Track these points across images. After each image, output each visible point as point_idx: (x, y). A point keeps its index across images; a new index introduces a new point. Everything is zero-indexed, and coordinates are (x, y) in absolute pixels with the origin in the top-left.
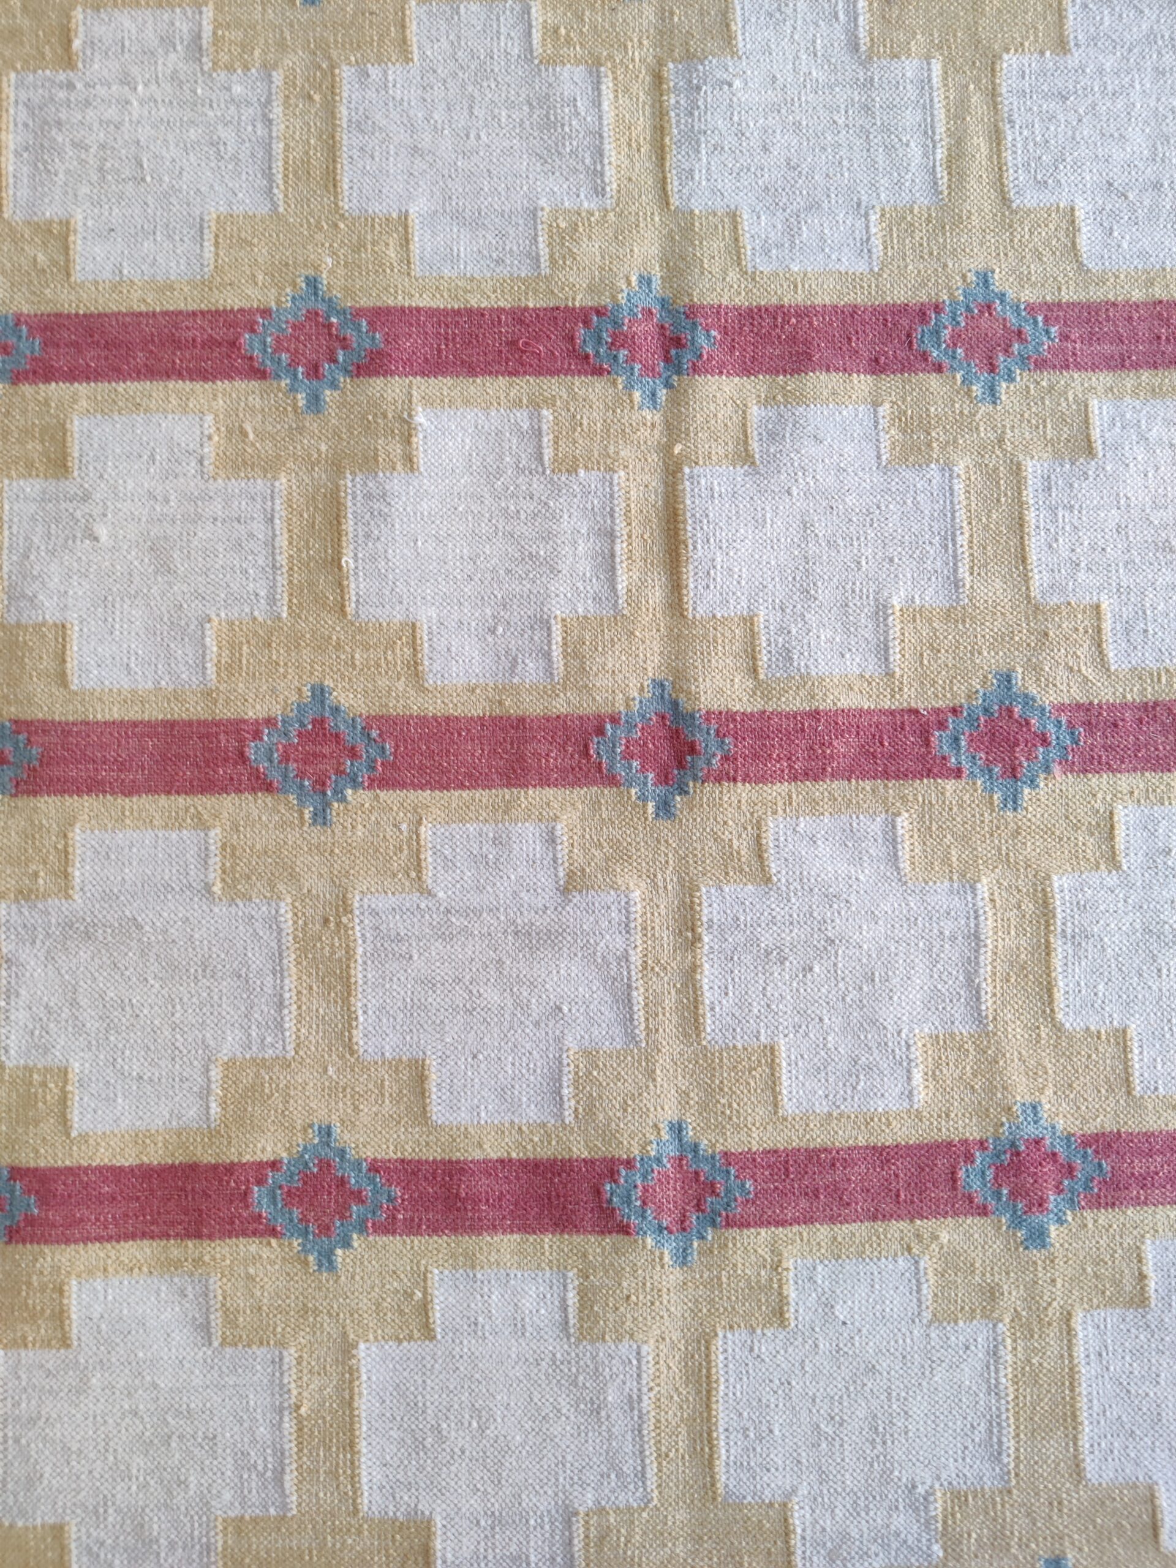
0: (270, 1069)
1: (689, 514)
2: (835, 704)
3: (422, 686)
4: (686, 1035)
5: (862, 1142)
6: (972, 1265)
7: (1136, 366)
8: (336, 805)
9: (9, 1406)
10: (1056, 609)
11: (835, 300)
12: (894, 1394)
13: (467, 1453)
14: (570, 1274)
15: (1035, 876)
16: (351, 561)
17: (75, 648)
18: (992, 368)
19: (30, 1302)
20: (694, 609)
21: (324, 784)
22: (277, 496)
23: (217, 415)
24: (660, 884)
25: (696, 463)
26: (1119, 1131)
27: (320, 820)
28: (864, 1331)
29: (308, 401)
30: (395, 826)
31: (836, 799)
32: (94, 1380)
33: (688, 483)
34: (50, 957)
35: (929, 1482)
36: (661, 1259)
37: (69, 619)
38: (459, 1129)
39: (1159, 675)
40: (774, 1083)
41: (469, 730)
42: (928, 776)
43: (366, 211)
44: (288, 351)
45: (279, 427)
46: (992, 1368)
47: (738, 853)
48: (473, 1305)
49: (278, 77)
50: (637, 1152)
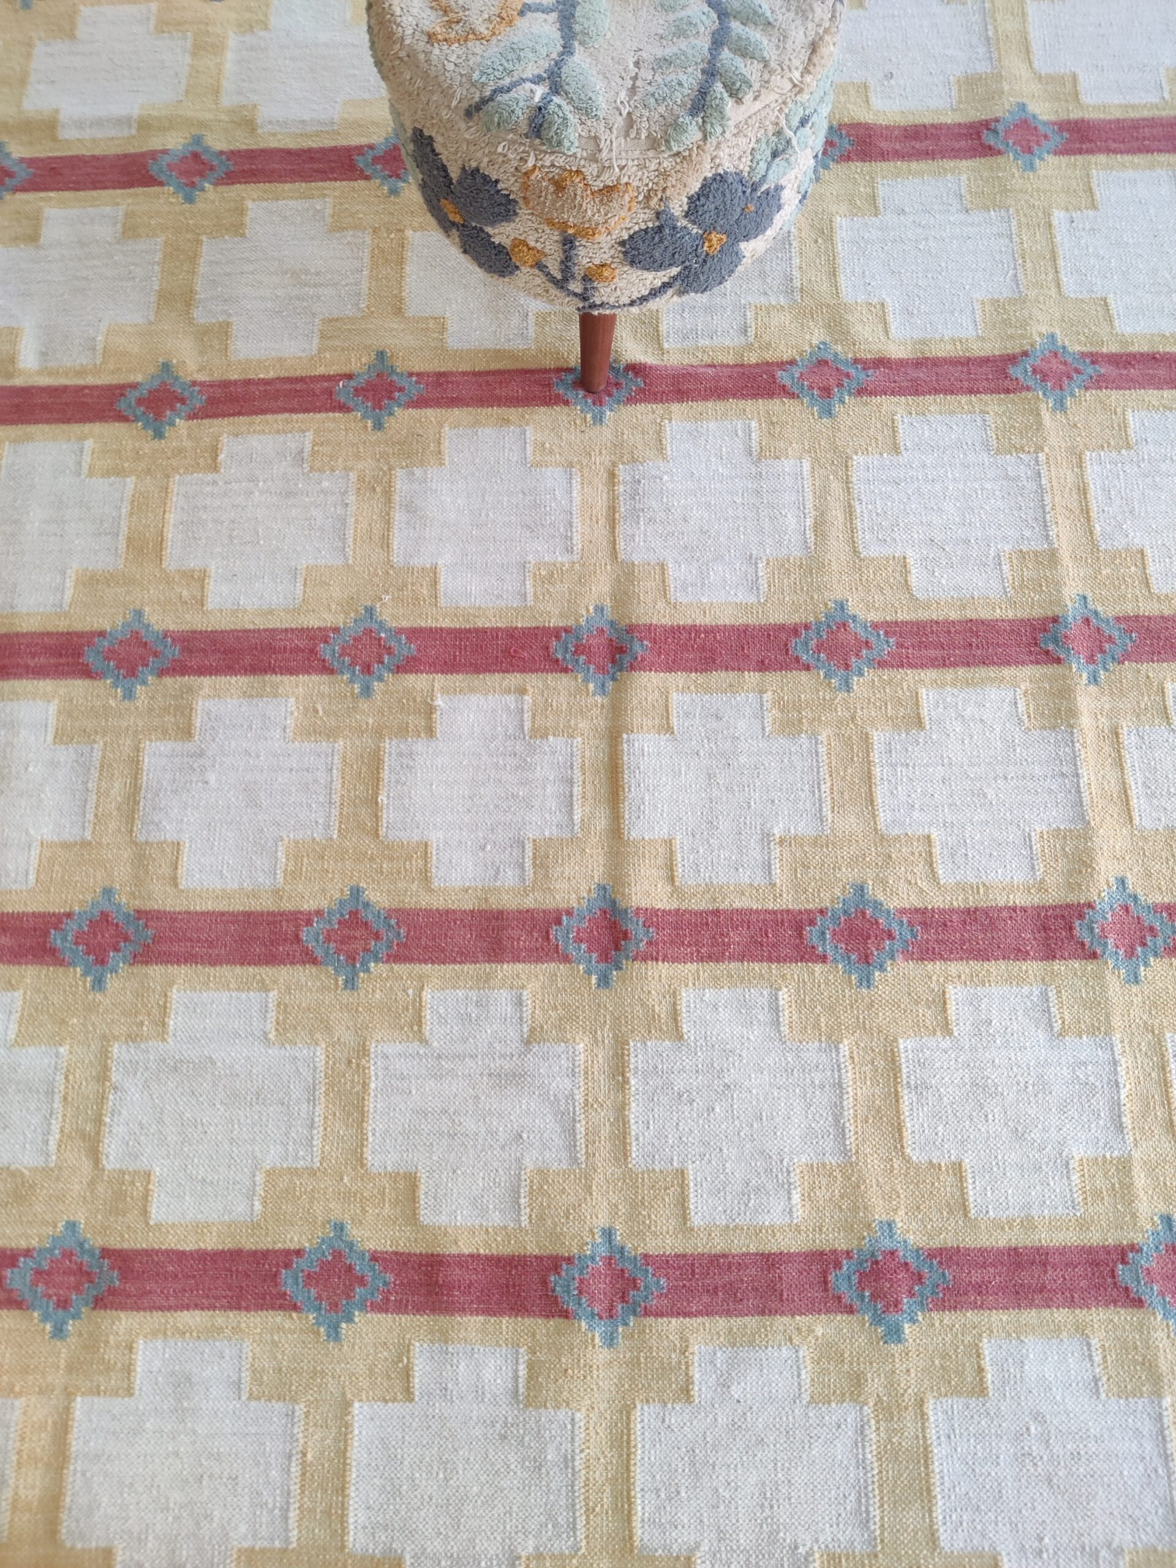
0: (300, 1176)
1: (626, 767)
2: (731, 905)
3: (430, 887)
4: (617, 1159)
5: (753, 1249)
6: (842, 1355)
7: (954, 665)
8: (362, 974)
9: (81, 1443)
10: (897, 838)
11: (733, 621)
12: (779, 1464)
13: (434, 1500)
14: (522, 1350)
15: (885, 1040)
16: (385, 799)
17: (185, 859)
18: (847, 667)
19: (106, 1357)
20: (629, 833)
21: (354, 959)
22: (335, 754)
23: (297, 698)
24: (600, 1039)
25: (632, 731)
26: (958, 1247)
27: (350, 986)
28: (754, 1408)
29: (362, 690)
30: (404, 990)
31: (732, 977)
32: (148, 1425)
33: (625, 745)
34: (146, 1085)
35: (809, 1545)
36: (593, 1340)
37: (183, 839)
38: (440, 1229)
39: (978, 887)
40: (684, 1200)
41: (462, 920)
42: (801, 961)
43: (409, 563)
44: (349, 655)
45: (340, 707)
46: (860, 1445)
47: (659, 1016)
48: (444, 1373)
49: (353, 476)
50: (576, 1251)
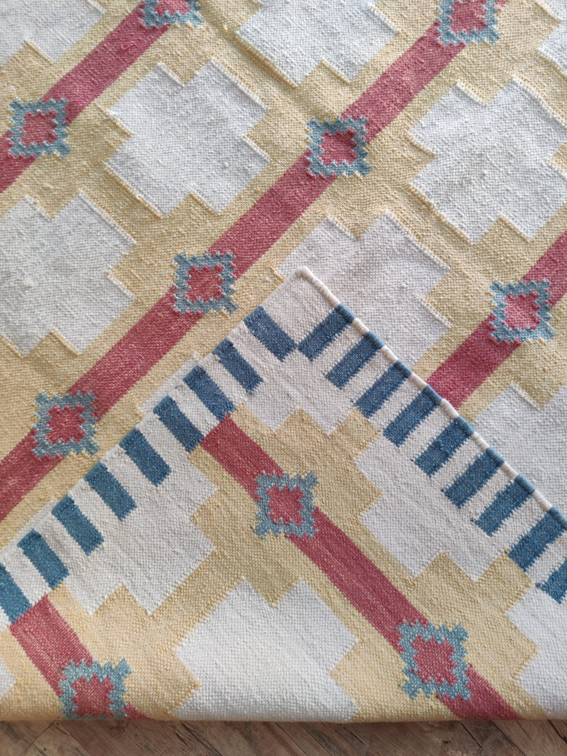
1: (256, 48)
2: (388, 64)
3: (218, 216)
4: (462, 248)
8: (232, 296)
14: (512, 384)
15: (531, 56)
16: (140, 195)
17: (65, 337)
20: (295, 81)
21: (219, 293)
22: (85, 200)
23: (29, 193)
24: (392, 199)
25: (239, 26)
27: (232, 309)
29: (60, 151)
30: (263, 282)
31: (426, 101)
33: (243, 37)
36: (541, 342)
37: (50, 328)
40: (514, 232)
41: (255, 215)
42: (452, 57)
43: (8, 57)
44: (32, 140)
45: (58, 173)
47: (410, 157)
50: (489, 311)
